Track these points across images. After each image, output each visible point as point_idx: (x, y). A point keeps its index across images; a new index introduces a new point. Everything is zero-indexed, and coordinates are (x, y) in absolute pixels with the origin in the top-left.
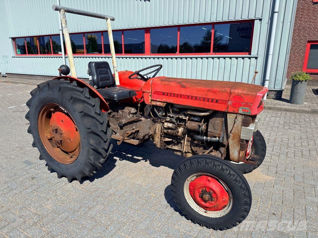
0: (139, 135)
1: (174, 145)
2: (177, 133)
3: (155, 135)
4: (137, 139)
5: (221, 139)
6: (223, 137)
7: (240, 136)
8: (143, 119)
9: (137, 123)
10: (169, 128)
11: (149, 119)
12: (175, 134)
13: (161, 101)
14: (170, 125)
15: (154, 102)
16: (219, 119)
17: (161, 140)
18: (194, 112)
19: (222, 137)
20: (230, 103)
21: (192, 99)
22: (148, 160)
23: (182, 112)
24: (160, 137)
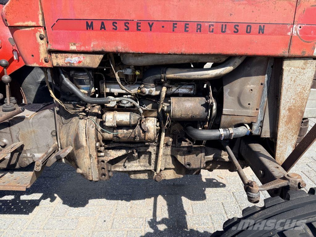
0: (27, 157)
1: (129, 161)
2: (142, 135)
3: (80, 151)
4: (22, 169)
5: (255, 127)
6: (262, 122)
7: (303, 113)
8: (27, 113)
9: (11, 127)
10: (120, 126)
11: (47, 112)
12: (138, 139)
13: (83, 49)
14: (124, 117)
15: (59, 55)
16: (254, 79)
17: (98, 162)
18: (186, 70)
19: (259, 122)
20: (296, 30)
21: (187, 31)
22: (56, 195)
23: (151, 78)
24: (94, 154)
